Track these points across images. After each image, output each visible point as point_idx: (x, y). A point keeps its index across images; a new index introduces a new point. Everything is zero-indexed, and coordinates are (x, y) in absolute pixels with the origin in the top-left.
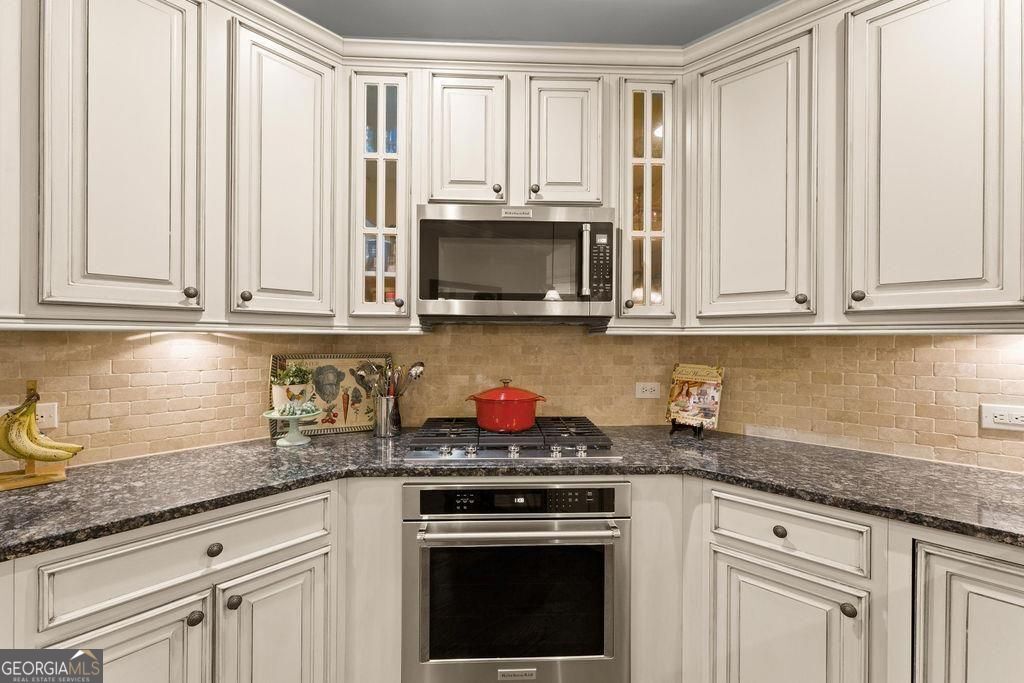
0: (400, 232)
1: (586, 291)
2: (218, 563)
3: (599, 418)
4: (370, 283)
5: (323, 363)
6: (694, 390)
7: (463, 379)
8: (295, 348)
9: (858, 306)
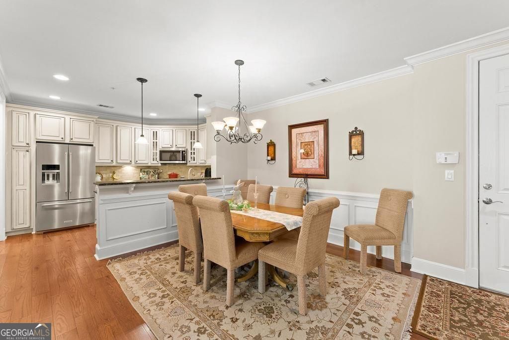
0: (157, 151)
1: (181, 160)
5: (148, 170)
8: (143, 168)
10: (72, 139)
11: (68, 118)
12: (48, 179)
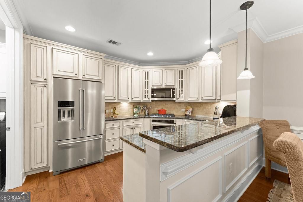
0: (149, 90)
1: (172, 97)
2: (134, 124)
3: (175, 114)
4: (145, 96)
5: (139, 106)
6: (188, 110)
7: (157, 108)
8: (135, 104)
9: (202, 99)
10: (84, 76)
11: (81, 54)
12: (64, 116)
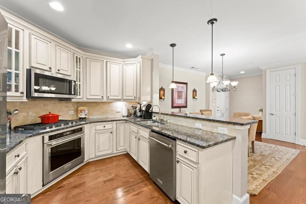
0: (20, 73)
1: (73, 93)
6: (83, 111)
9: (109, 98)
